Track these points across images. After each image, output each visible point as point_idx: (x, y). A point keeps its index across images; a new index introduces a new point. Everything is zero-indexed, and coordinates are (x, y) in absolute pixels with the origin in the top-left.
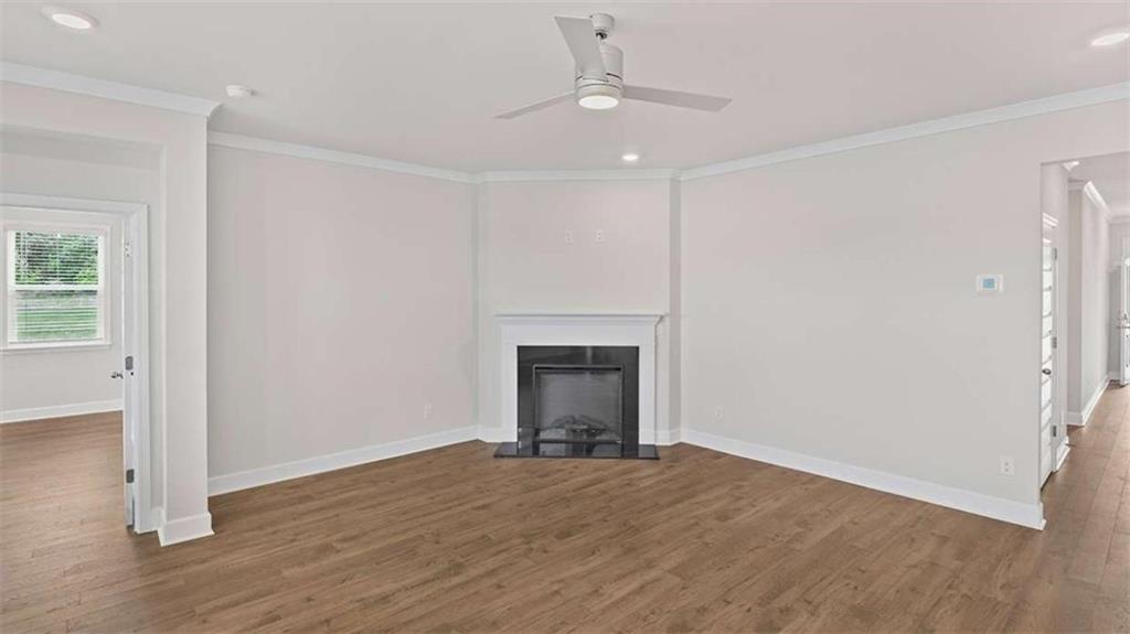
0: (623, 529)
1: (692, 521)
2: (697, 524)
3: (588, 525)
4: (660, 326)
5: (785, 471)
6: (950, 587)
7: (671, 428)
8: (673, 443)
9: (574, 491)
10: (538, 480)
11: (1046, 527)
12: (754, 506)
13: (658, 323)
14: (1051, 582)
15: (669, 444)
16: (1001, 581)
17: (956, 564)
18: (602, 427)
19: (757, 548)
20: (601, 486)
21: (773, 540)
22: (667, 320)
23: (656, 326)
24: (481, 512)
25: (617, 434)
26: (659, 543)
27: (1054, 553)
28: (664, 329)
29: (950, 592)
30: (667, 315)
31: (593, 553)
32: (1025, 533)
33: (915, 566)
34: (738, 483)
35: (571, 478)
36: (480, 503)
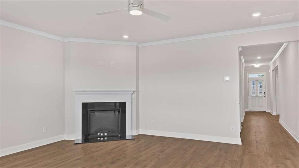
0: (132, 158)
1: (153, 154)
2: (154, 154)
3: (119, 159)
4: (133, 95)
5: (174, 138)
6: (226, 159)
7: (137, 129)
8: (138, 134)
9: (110, 150)
10: (95, 149)
11: (242, 144)
12: (169, 148)
13: (133, 93)
14: (247, 155)
15: (136, 135)
16: (236, 157)
17: (225, 154)
18: (113, 131)
19: (174, 158)
20: (119, 148)
21: (178, 155)
22: (135, 93)
23: (132, 95)
24: (78, 161)
25: (119, 133)
26: (145, 160)
27: (246, 149)
28: (135, 95)
29: (226, 160)
30: (135, 91)
31: (125, 166)
32: (238, 146)
33: (216, 156)
34: (162, 143)
35: (107, 147)
36: (76, 158)
